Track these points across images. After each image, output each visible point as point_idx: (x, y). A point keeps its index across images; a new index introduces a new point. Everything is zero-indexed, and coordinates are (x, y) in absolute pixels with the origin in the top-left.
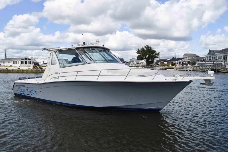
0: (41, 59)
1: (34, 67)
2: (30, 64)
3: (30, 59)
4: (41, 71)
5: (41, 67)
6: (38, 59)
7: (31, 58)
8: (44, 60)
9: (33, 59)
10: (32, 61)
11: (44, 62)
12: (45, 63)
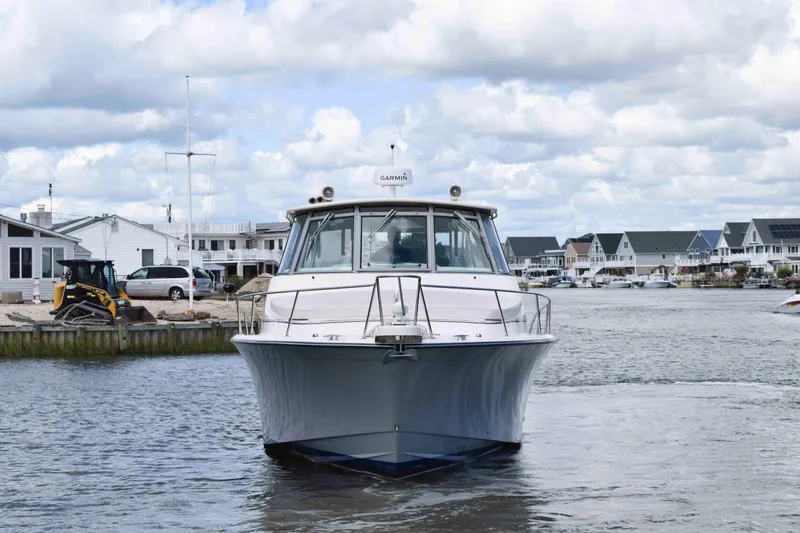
0: (121, 223)
1: (66, 302)
2: (27, 273)
3: (26, 232)
4: (123, 344)
5: (135, 303)
6: (99, 226)
7: (29, 222)
8: (149, 241)
9: (46, 228)
10: (36, 245)
11: (147, 254)
12: (158, 261)
